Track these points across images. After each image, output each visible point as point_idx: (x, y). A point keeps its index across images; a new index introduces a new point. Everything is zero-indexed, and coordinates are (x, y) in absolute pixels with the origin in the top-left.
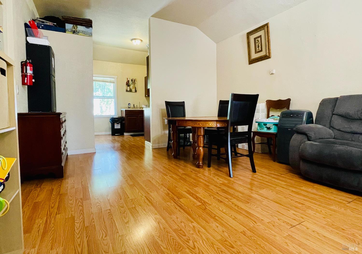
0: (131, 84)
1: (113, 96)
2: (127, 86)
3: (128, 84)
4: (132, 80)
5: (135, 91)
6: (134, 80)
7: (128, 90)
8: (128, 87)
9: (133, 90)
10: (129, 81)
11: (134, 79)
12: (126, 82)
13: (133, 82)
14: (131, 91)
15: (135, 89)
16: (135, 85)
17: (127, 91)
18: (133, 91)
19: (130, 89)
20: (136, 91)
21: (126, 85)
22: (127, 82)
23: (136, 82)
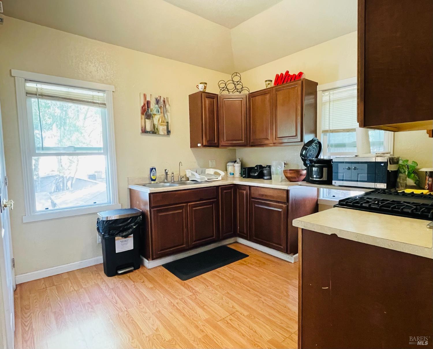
0: (155, 113)
1: (102, 146)
2: (143, 117)
3: (146, 112)
4: (157, 102)
5: (166, 132)
6: (164, 101)
7: (148, 128)
8: (148, 122)
9: (162, 129)
10: (148, 103)
11: (162, 99)
12: (142, 104)
13: (160, 108)
14: (154, 131)
15: (166, 127)
16: (166, 116)
17: (144, 131)
18: (161, 133)
19: (154, 125)
20: (169, 132)
21: (142, 114)
22: (144, 105)
23: (167, 106)
